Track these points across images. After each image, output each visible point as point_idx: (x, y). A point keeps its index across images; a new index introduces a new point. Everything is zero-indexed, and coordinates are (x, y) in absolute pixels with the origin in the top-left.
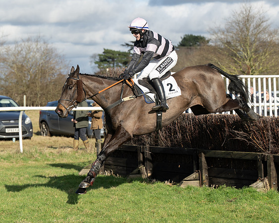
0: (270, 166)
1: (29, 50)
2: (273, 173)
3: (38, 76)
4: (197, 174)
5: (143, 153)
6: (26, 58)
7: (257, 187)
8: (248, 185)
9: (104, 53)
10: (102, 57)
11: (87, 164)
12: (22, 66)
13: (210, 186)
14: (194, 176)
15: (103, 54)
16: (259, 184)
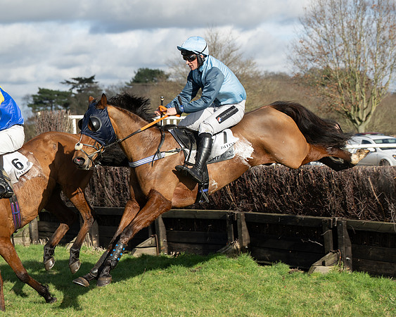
0: (241, 226)
2: (245, 234)
4: (153, 239)
8: (215, 250)
9: (39, 93)
10: (37, 98)
13: (169, 253)
14: (149, 241)
15: (38, 95)
16: (229, 248)
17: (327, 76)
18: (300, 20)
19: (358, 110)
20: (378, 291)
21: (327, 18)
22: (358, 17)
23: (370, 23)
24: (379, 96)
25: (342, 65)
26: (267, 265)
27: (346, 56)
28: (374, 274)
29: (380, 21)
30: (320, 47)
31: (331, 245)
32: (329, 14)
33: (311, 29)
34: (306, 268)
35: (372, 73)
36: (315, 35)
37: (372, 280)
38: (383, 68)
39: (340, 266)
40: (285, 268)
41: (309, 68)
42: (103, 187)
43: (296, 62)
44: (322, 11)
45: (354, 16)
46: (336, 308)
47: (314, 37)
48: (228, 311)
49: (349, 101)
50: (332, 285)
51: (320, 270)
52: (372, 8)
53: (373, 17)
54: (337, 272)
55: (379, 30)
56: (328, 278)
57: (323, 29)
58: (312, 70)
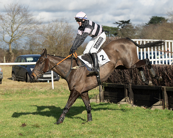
1: (57, 27)
3: (63, 43)
4: (161, 102)
5: (128, 89)
6: (55, 31)
11: (93, 96)
12: (53, 37)
13: (169, 109)
14: (159, 103)
42: (137, 75)
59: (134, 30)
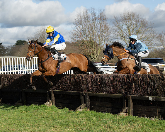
0: (52, 95)
2: (53, 98)
7: (47, 105)
8: (43, 104)
13: (27, 105)
14: (20, 101)
16: (48, 103)
17: (83, 43)
18: (74, 24)
19: (93, 55)
20: (99, 117)
21: (83, 23)
22: (93, 22)
23: (97, 25)
24: (100, 50)
25: (88, 39)
26: (61, 108)
27: (89, 36)
28: (98, 111)
29: (101, 24)
30: (80, 33)
31: (83, 101)
32: (83, 21)
33: (78, 27)
34: (74, 109)
35: (98, 41)
36: (79, 29)
37: (97, 113)
38: (102, 40)
39: (86, 109)
40: (67, 109)
41: (77, 40)
42: (4, 82)
43: (72, 38)
44: (81, 20)
45: (92, 22)
46: (84, 123)
47: (78, 29)
48: (47, 125)
49: (90, 51)
50: (83, 115)
51: (79, 110)
52: (98, 19)
53: (98, 22)
54: (85, 111)
55: (101, 27)
56: (82, 113)
57: (81, 26)
58: (78, 41)
59: (5, 50)
